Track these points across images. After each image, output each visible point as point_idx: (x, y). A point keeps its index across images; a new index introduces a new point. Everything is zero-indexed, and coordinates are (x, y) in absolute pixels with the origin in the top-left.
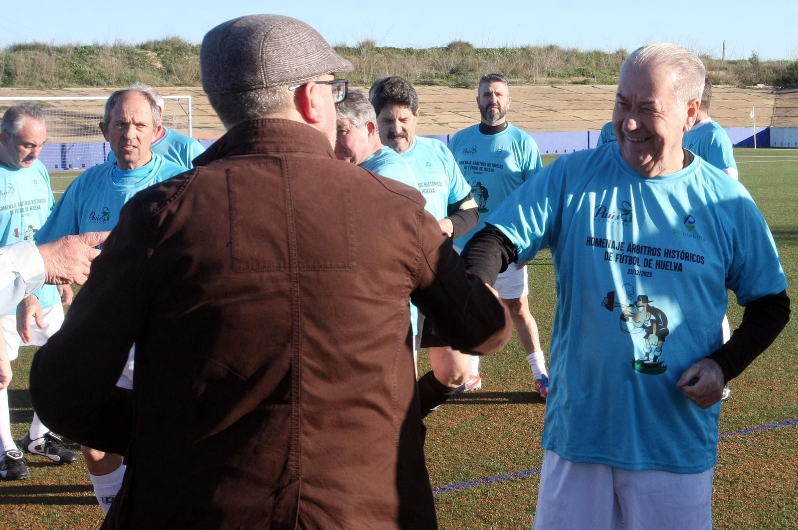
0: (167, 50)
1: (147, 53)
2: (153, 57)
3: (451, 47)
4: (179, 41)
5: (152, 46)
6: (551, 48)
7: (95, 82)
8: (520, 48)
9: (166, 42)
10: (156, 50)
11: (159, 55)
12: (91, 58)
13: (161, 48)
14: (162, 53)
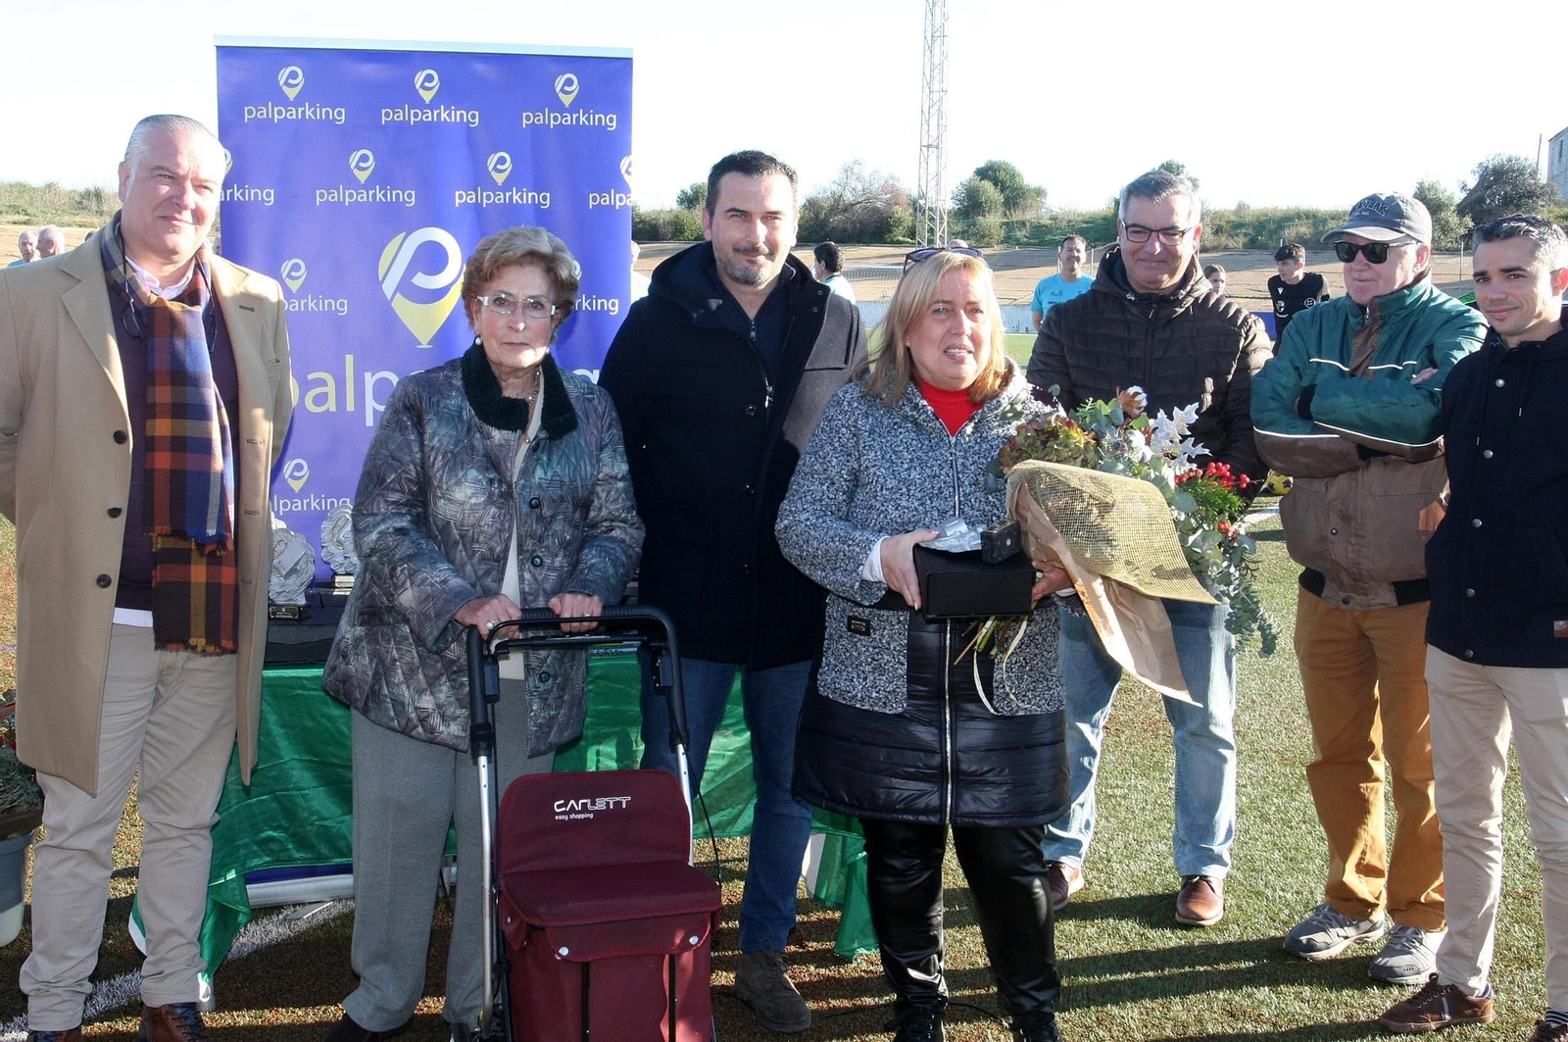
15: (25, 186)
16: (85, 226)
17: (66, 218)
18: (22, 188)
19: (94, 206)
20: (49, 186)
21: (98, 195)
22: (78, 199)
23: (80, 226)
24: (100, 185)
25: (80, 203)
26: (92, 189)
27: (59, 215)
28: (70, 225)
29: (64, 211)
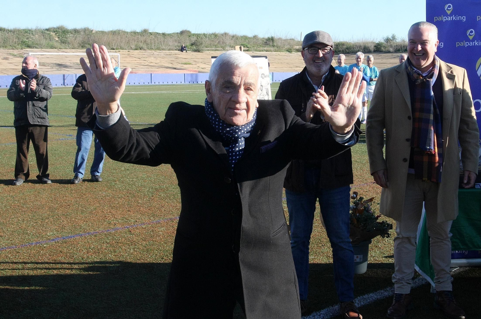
0: (59, 32)
1: (51, 33)
2: (54, 35)
3: (182, 33)
4: (64, 28)
5: (52, 30)
6: (225, 34)
7: (34, 46)
8: (211, 33)
9: (58, 28)
10: (54, 32)
11: (56, 34)
12: (27, 35)
13: (56, 31)
14: (57, 33)
15: (246, 37)
16: (268, 51)
17: (261, 48)
18: (245, 38)
19: (271, 43)
20: (255, 37)
21: (272, 39)
22: (265, 41)
23: (267, 51)
24: (273, 36)
25: (266, 43)
26: (270, 37)
27: (259, 47)
28: (263, 51)
29: (260, 46)
